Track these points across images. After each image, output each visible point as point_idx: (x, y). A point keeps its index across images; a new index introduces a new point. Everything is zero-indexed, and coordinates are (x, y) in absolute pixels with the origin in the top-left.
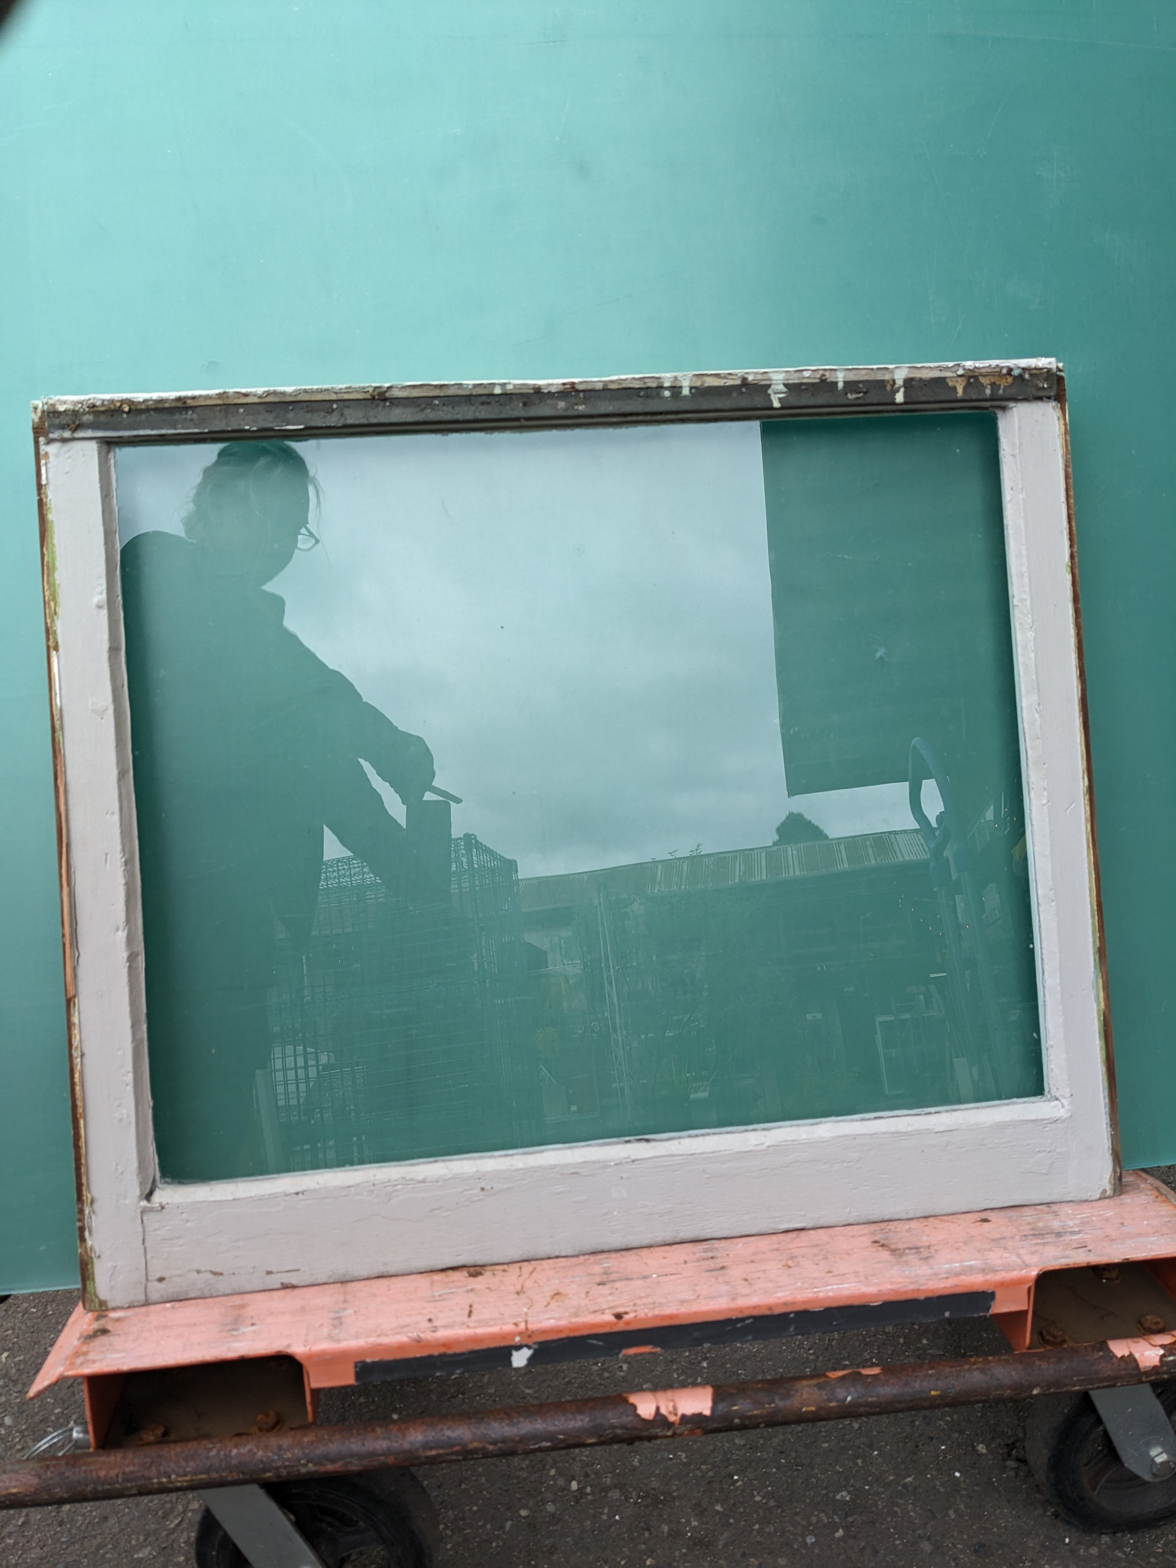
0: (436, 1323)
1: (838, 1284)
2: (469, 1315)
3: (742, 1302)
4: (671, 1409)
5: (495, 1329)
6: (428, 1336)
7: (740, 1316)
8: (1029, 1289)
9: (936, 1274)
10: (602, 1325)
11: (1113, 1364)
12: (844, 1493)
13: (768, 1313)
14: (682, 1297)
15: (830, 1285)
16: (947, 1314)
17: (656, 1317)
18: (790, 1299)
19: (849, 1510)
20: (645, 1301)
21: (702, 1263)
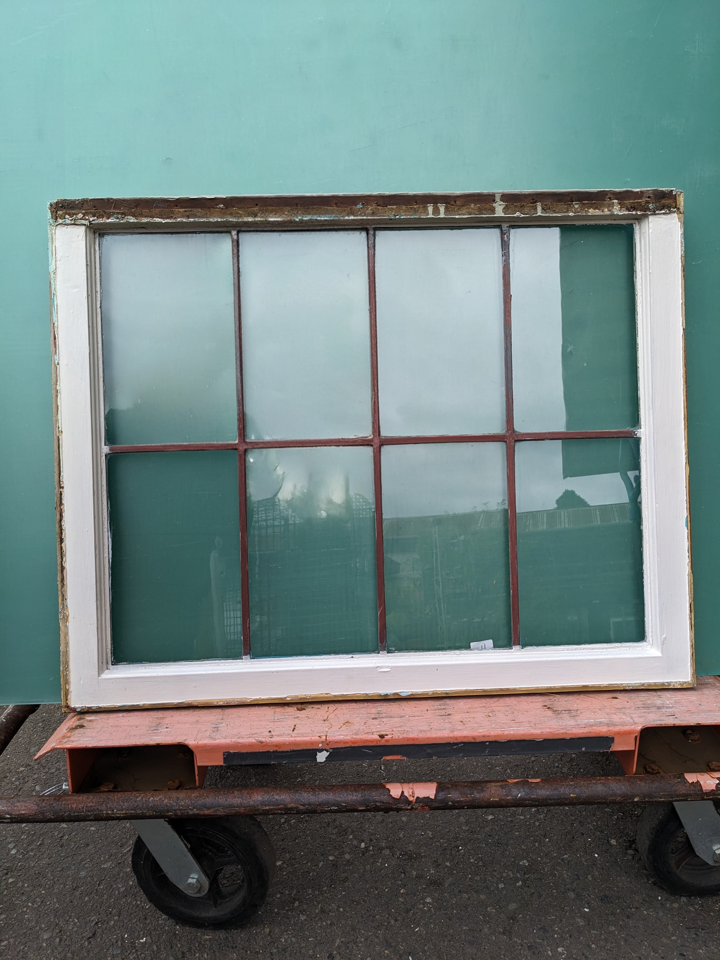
0: (272, 733)
1: (517, 727)
2: (293, 731)
3: (457, 734)
4: (411, 793)
5: (307, 739)
6: (268, 740)
7: (456, 741)
8: (636, 737)
9: (578, 725)
10: (372, 741)
11: (686, 787)
12: (525, 861)
13: (473, 741)
14: (421, 728)
15: (512, 727)
16: (583, 749)
17: (404, 739)
18: (486, 733)
19: (527, 871)
20: (399, 729)
21: (437, 711)
